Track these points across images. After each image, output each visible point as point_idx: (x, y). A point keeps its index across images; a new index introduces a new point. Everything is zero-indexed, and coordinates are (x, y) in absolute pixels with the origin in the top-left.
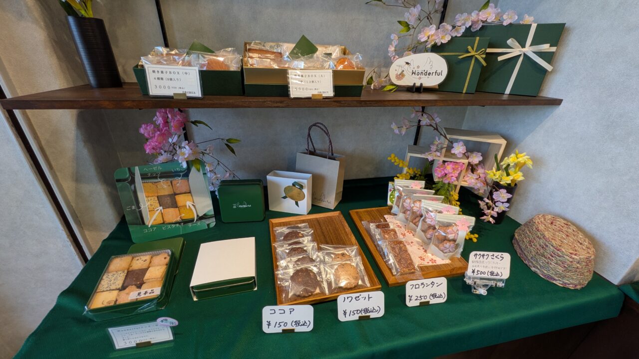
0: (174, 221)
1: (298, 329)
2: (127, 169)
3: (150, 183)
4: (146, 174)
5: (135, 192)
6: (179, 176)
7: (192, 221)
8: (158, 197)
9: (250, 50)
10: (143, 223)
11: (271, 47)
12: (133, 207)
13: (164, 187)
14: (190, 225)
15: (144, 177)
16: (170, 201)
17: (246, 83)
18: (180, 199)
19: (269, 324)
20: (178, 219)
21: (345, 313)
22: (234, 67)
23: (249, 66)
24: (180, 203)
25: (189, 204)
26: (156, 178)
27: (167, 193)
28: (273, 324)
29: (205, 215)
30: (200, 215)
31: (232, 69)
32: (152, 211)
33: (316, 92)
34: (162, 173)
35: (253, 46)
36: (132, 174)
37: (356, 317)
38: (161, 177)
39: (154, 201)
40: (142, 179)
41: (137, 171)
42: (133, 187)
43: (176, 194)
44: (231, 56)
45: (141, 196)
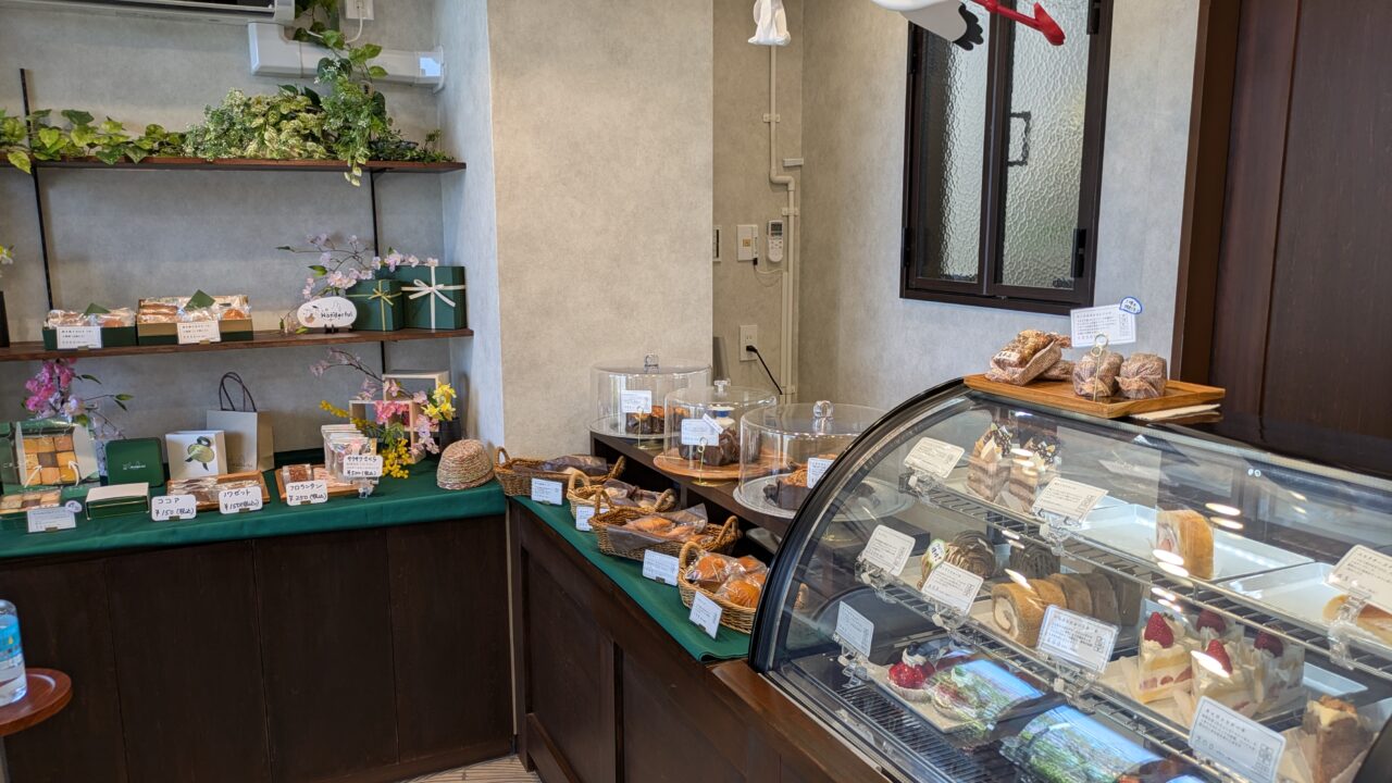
0: (53, 482)
1: (183, 516)
2: (8, 424)
3: (30, 440)
4: (28, 430)
5: (14, 448)
6: (62, 432)
7: (73, 484)
8: (38, 455)
9: (144, 307)
10: (19, 483)
11: (167, 301)
12: (11, 465)
13: (45, 444)
14: (70, 488)
15: (26, 432)
16: (50, 460)
17: (140, 334)
18: (62, 458)
19: (158, 512)
20: (58, 481)
21: (226, 507)
22: (128, 323)
23: (143, 322)
24: (60, 463)
25: (71, 463)
26: (37, 433)
27: (48, 451)
28: (161, 512)
29: (89, 478)
30: (84, 477)
31: (126, 325)
32: (30, 469)
33: (203, 339)
34: (44, 429)
35: (147, 302)
36: (13, 430)
37: (237, 510)
38: (43, 433)
39: (33, 459)
40: (23, 434)
41: (19, 427)
42: (12, 443)
43: (57, 452)
44: (125, 314)
45: (21, 452)
